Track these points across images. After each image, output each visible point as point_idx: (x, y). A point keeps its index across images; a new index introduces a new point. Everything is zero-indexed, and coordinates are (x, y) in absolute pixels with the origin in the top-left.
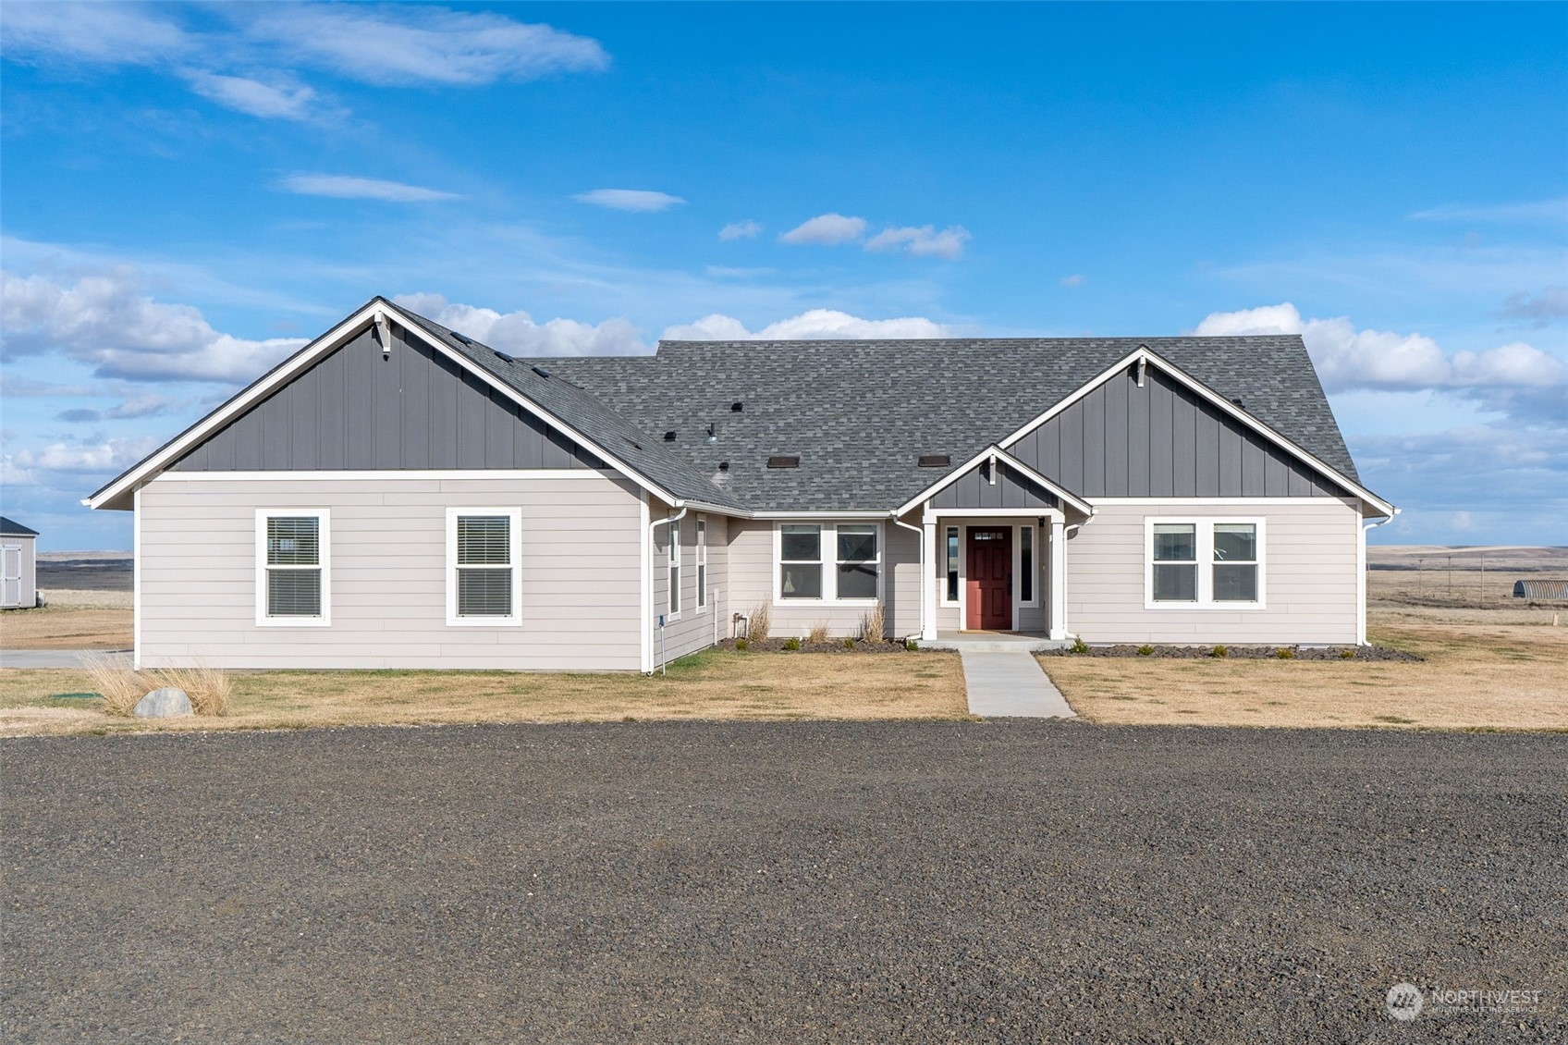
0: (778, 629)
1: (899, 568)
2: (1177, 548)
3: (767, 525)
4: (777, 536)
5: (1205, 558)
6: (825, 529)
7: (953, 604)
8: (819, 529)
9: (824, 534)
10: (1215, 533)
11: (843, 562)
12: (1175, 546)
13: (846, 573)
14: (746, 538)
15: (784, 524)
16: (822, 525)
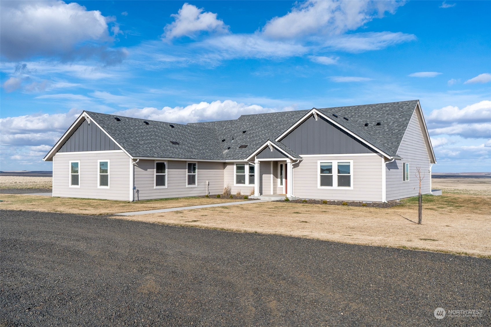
0: (234, 192)
1: (264, 176)
2: (327, 170)
3: (232, 164)
4: (235, 167)
5: (335, 174)
6: (246, 165)
7: (282, 186)
8: (244, 165)
9: (245, 166)
10: (338, 165)
11: (250, 174)
12: (326, 170)
13: (251, 177)
14: (228, 167)
15: (237, 164)
16: (245, 164)
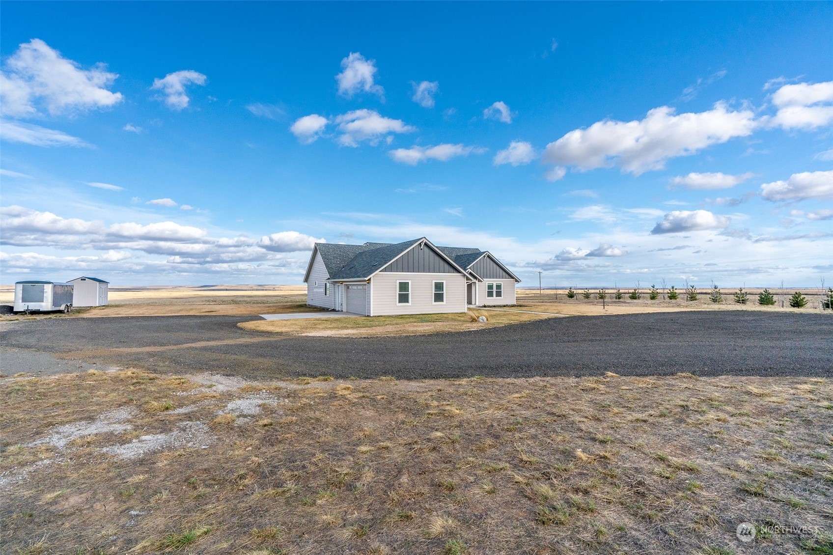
5: (495, 290)
10: (496, 285)
12: (490, 287)
